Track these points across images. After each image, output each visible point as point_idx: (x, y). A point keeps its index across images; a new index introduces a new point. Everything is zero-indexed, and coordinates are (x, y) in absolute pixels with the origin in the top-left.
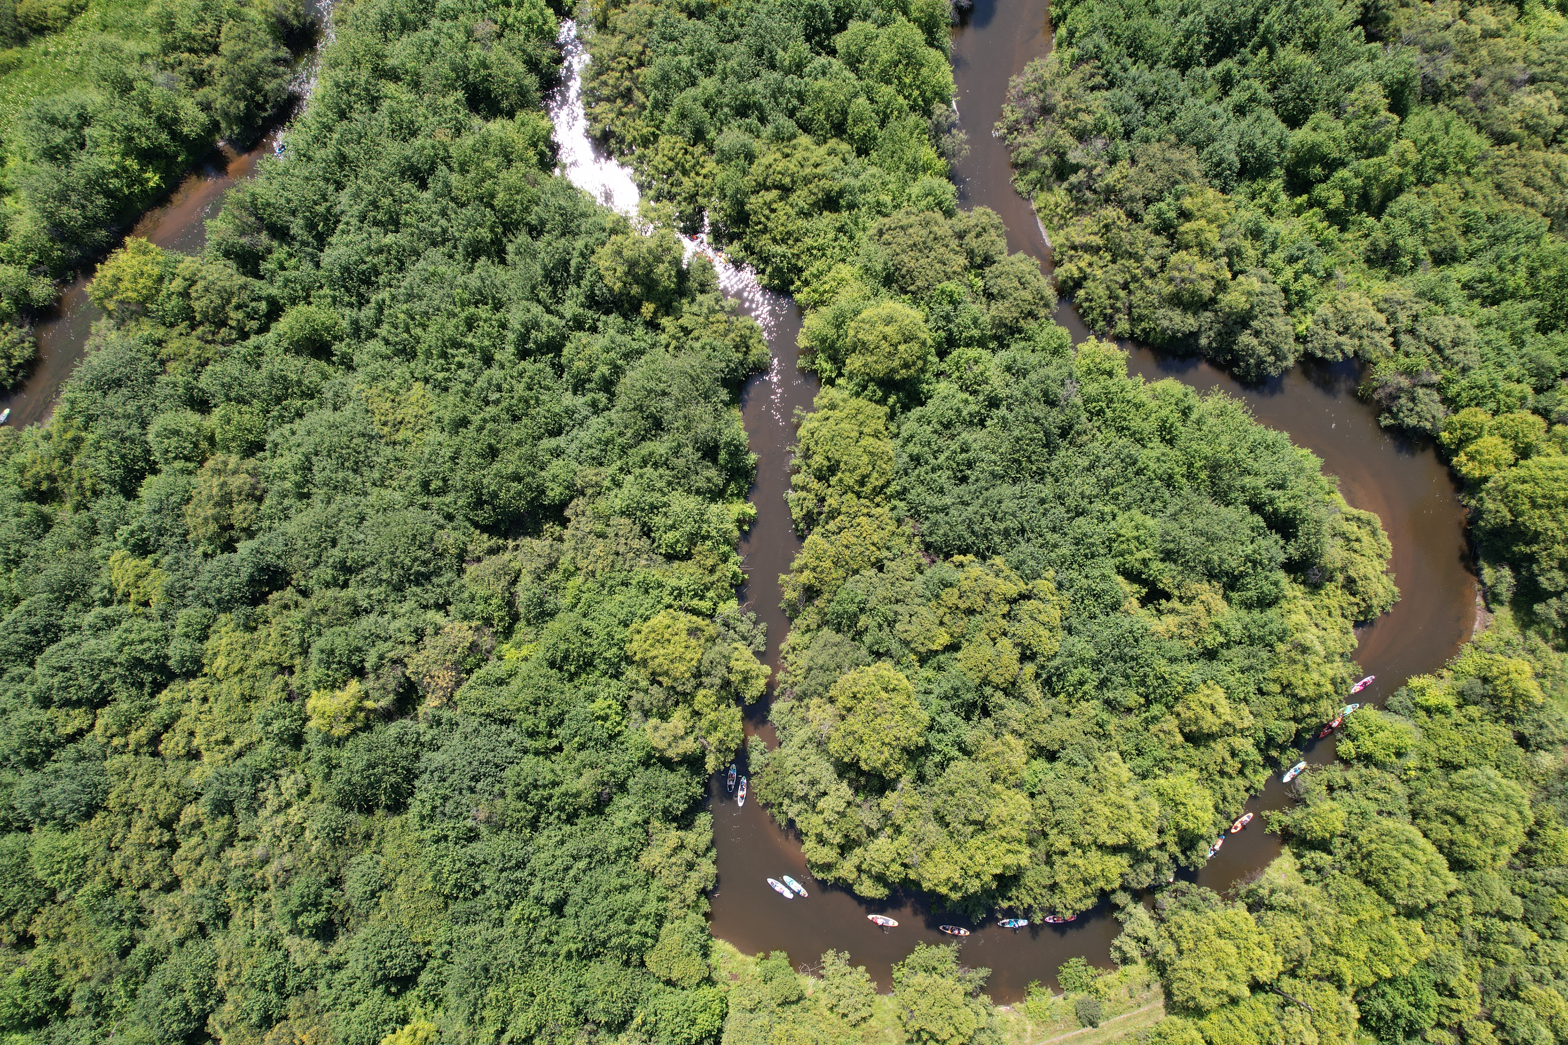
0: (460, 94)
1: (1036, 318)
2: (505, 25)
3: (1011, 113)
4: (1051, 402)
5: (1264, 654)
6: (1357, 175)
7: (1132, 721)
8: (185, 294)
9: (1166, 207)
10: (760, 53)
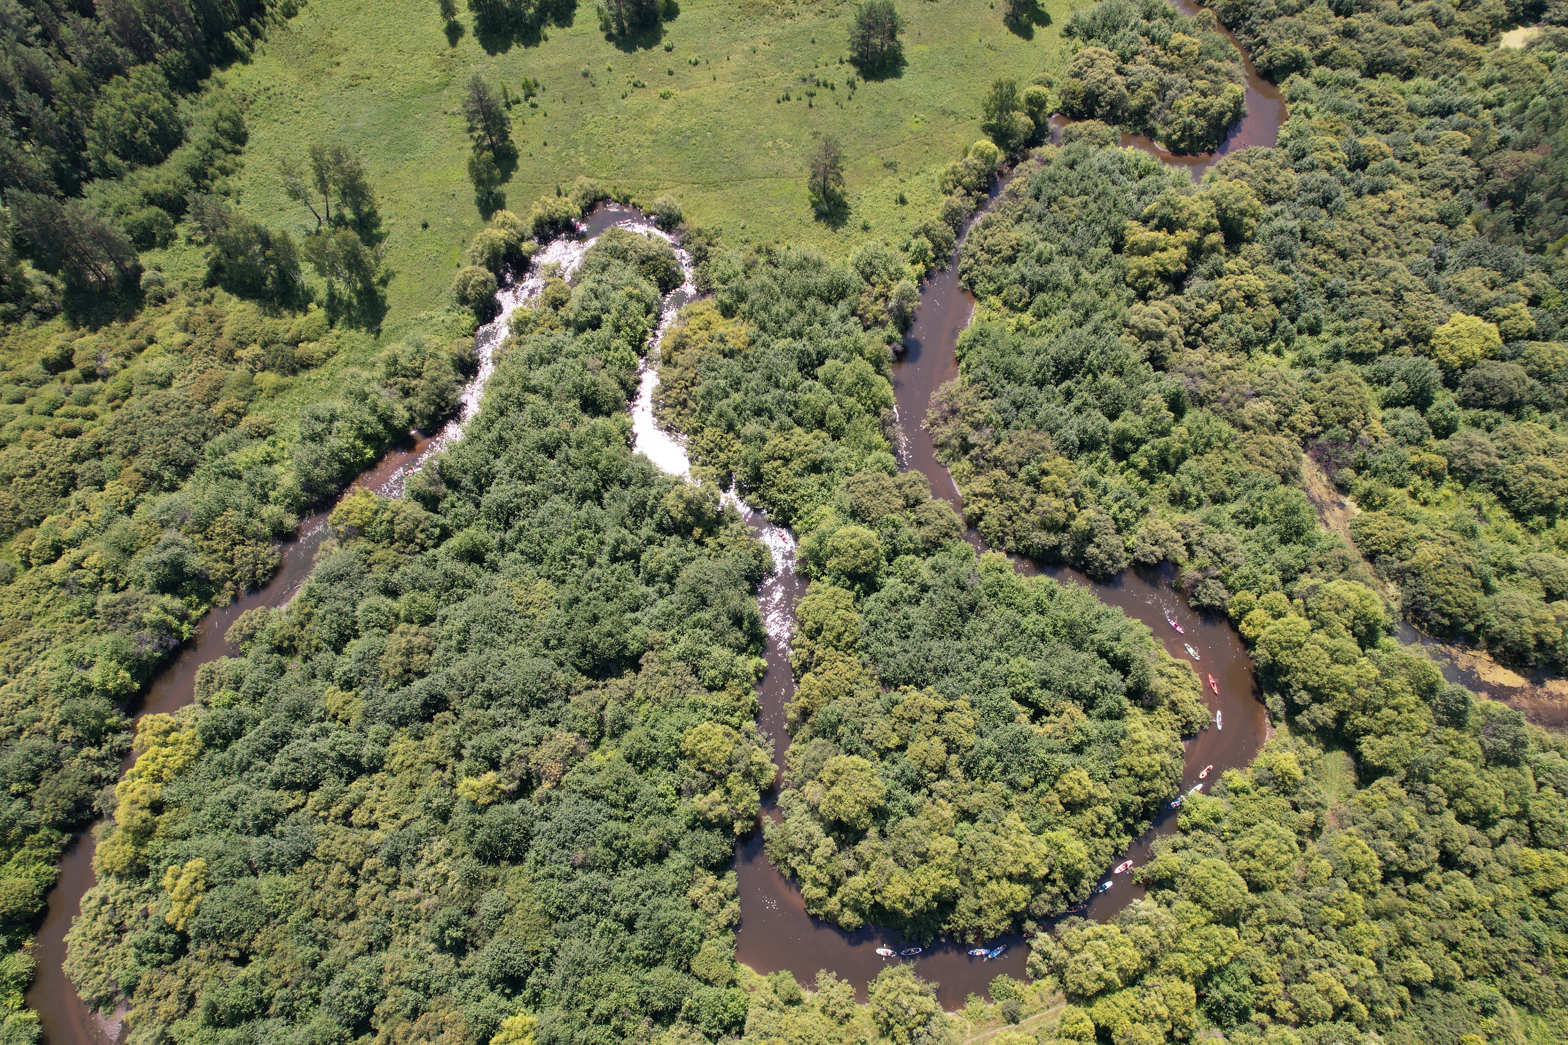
0: (577, 401)
1: (951, 537)
2: (606, 361)
3: (932, 414)
4: (963, 588)
5: (1114, 749)
6: (1153, 448)
7: (1027, 797)
8: (391, 522)
9: (1032, 468)
10: (769, 378)
